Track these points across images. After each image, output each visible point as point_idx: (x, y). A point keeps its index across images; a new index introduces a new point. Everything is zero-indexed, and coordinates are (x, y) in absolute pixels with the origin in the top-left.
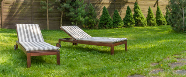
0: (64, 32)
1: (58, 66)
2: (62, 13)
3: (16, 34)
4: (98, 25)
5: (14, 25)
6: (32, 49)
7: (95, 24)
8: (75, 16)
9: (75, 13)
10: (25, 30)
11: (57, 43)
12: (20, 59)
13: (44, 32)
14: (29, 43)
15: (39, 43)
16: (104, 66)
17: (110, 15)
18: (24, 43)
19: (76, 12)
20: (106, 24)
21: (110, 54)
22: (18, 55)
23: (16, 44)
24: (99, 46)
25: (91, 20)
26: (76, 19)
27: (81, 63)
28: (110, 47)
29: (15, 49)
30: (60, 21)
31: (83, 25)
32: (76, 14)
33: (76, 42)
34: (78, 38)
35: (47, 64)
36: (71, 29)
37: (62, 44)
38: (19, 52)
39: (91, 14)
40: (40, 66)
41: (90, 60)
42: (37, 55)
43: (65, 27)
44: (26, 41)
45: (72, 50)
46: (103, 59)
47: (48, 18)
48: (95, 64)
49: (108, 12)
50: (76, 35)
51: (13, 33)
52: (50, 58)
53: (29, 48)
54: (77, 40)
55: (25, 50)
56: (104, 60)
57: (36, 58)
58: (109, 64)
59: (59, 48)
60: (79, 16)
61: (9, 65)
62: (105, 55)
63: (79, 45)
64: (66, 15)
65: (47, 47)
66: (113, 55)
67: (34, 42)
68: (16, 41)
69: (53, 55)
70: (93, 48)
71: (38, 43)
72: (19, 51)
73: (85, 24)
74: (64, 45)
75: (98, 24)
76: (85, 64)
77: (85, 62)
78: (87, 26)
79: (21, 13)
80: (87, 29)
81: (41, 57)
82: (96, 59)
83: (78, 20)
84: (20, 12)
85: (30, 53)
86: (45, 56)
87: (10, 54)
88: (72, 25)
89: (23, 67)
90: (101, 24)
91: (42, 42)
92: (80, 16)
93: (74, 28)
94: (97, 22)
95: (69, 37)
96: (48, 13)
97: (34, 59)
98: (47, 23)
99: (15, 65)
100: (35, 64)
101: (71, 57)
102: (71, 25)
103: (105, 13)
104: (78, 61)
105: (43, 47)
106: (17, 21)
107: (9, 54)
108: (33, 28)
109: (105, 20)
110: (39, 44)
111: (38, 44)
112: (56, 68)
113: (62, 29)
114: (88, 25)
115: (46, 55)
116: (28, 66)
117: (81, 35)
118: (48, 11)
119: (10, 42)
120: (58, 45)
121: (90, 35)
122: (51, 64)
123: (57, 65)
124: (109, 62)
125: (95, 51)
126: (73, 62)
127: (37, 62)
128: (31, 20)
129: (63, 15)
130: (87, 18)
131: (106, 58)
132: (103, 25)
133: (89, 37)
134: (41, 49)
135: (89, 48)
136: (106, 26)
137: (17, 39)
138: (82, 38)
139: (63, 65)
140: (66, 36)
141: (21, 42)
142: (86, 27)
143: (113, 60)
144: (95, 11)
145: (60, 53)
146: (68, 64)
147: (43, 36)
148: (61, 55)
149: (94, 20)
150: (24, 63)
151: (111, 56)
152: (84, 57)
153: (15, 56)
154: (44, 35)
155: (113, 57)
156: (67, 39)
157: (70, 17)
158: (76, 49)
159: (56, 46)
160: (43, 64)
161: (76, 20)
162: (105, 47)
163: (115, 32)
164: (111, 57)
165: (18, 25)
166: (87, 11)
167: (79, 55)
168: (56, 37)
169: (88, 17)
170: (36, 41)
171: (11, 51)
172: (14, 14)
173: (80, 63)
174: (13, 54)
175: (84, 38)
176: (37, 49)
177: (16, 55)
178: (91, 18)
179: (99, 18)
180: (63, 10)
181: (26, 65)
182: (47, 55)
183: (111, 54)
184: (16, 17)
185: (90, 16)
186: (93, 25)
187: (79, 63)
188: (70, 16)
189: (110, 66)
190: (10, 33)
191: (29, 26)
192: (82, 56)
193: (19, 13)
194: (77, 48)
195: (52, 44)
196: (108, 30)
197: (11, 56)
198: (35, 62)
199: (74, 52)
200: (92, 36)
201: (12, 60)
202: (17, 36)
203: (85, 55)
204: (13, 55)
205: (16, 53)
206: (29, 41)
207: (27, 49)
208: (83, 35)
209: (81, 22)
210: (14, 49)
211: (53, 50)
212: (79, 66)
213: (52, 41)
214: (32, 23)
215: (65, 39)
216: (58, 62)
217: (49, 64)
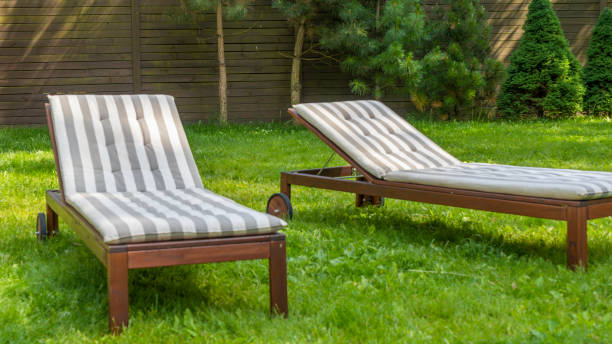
0: (313, 136)
1: (278, 320)
2: (300, 31)
3: (49, 155)
4: (499, 97)
5: (36, 101)
6: (136, 228)
7: (482, 93)
8: (372, 45)
9: (369, 31)
10: (98, 125)
11: (270, 195)
12: (68, 285)
13: (203, 137)
14: (120, 196)
15: (177, 198)
16: (526, 328)
17: (572, 41)
18: (93, 201)
19: (378, 24)
20: (541, 93)
21: (562, 263)
22: (57, 263)
23: (49, 208)
24: (503, 216)
25: (458, 68)
26: (375, 61)
27: (398, 309)
28: (565, 223)
29: (43, 233)
30: (289, 72)
31: (414, 98)
32: (375, 34)
33: (371, 189)
34: (388, 170)
35: (218, 308)
36: (348, 117)
37: (302, 198)
38: (67, 251)
39: (459, 36)
40: (177, 320)
41: (449, 293)
42: (162, 265)
43: (315, 105)
44: (101, 188)
45: (351, 234)
46: (522, 290)
47: (222, 60)
48: (476, 312)
49: (556, 20)
50: (376, 150)
51: (30, 149)
52: (236, 275)
53: (117, 227)
54: (382, 179)
55: (99, 235)
56: (528, 296)
57: (160, 280)
58: (556, 320)
59: (283, 223)
60: (391, 48)
61: (6, 321)
62: (532, 268)
63: (391, 204)
64: (323, 42)
65: (220, 217)
66: (580, 268)
67: (151, 195)
68: (50, 192)
69: (248, 262)
70: (466, 224)
71: (169, 194)
72: (61, 245)
73: (424, 90)
74: (308, 206)
75: (498, 88)
76: (420, 314)
77: (425, 299)
78: (437, 105)
79: (75, 34)
80: (435, 119)
81: (185, 275)
82: (480, 288)
83: (385, 69)
84: (68, 26)
85: (127, 250)
86: (208, 266)
87: (15, 266)
88: (356, 97)
89: (82, 331)
90: (515, 89)
91: (189, 192)
92: (399, 48)
93: (366, 116)
94: (490, 79)
95: (340, 162)
96: (220, 31)
97: (145, 286)
98: (217, 89)
99: (42, 323)
100: (154, 311)
101: (346, 272)
102: (347, 94)
103: (541, 28)
104: (385, 296)
105: (194, 218)
106: (52, 82)
107: (9, 264)
108: (140, 117)
109: (540, 67)
110: (177, 203)
111: (169, 199)
112: (265, 331)
113: (297, 121)
114: (441, 96)
115: (211, 262)
116: (112, 322)
117: (402, 150)
118: (224, 20)
119: (13, 200)
120: (279, 204)
121: (452, 153)
122: (239, 312)
123: (271, 314)
124: (558, 305)
125: (478, 240)
126: (359, 299)
127: (161, 302)
128: (128, 72)
129: (306, 42)
130: (436, 57)
131: (539, 281)
132: (526, 96)
133: (445, 164)
134: (188, 227)
135: (443, 226)
136: (543, 102)
137: (52, 181)
138: (407, 168)
139: (304, 313)
140: (319, 159)
141: (73, 196)
142: (428, 108)
143: (582, 300)
144: (480, 17)
145: (288, 249)
146: (331, 309)
147: (198, 158)
148: (291, 260)
149: (473, 69)
150: (89, 309)
151: (570, 273)
152: (420, 271)
153: (40, 271)
154: (199, 151)
155: (580, 281)
156: (327, 172)
157: (344, 51)
158: (372, 228)
159: (269, 211)
160: (193, 311)
161: (379, 70)
162: (534, 219)
163: (596, 139)
164: (566, 280)
165: (56, 102)
166: (440, 18)
167: (389, 261)
168: (268, 165)
169: (443, 50)
170: (161, 185)
171: (17, 248)
172: (36, 39)
173: (394, 304)
174: (29, 264)
175: (420, 167)
176: (162, 227)
177: (45, 268)
178: (461, 55)
179: (506, 59)
180: (305, 13)
181: (99, 318)
182: (219, 260)
183: (571, 264)
184: (46, 58)
185: (454, 46)
186: (472, 94)
187: (391, 309)
188: (343, 47)
189: (560, 332)
190: (15, 149)
191: (121, 107)
192: (404, 266)
193: (62, 34)
194: (379, 224)
195: (243, 201)
196: (555, 128)
197: (20, 274)
198: (152, 299)
199: (366, 242)
200: (463, 157)
201: (27, 295)
202: (56, 166)
203: (421, 264)
204: (32, 266)
205: (47, 258)
206: (121, 188)
207: (111, 233)
208: (414, 150)
209: (401, 81)
210: (33, 234)
211: (253, 236)
212: (391, 322)
213: (243, 187)
214: (135, 88)
215: (315, 172)
216: (279, 302)
217: (229, 309)
